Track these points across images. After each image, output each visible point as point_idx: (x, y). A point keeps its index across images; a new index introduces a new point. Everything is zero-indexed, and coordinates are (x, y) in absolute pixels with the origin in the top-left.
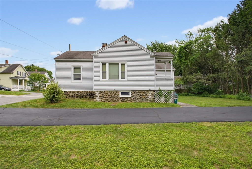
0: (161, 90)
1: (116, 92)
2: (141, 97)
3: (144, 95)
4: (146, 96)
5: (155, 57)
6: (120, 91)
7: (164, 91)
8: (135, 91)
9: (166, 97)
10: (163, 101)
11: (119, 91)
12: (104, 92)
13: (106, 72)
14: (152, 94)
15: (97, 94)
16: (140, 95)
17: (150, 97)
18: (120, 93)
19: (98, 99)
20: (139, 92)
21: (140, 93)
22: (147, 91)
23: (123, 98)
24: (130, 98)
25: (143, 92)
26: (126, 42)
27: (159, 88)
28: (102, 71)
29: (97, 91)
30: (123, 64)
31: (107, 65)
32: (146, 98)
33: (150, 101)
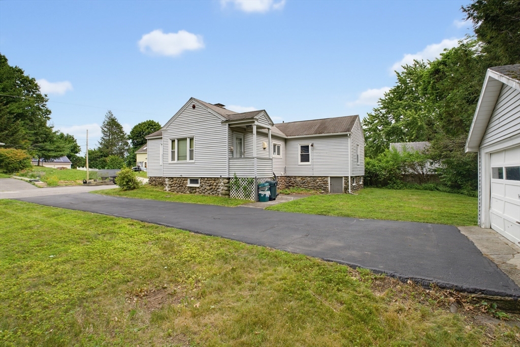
0: (237, 177)
1: (184, 179)
2: (211, 187)
3: (215, 184)
4: (217, 187)
5: (227, 124)
6: (189, 178)
7: (242, 178)
8: (204, 178)
9: (245, 189)
10: (241, 195)
11: (187, 178)
12: (172, 178)
13: (174, 151)
14: (225, 184)
15: (167, 182)
16: (210, 184)
17: (222, 188)
18: (189, 181)
19: (167, 188)
20: (209, 179)
21: (211, 182)
22: (218, 178)
23: (191, 187)
24: (198, 188)
25: (213, 179)
26: (194, 107)
27: (235, 174)
28: (171, 150)
29: (167, 177)
30: (191, 139)
31: (176, 141)
32: (218, 189)
33: (222, 194)
